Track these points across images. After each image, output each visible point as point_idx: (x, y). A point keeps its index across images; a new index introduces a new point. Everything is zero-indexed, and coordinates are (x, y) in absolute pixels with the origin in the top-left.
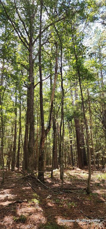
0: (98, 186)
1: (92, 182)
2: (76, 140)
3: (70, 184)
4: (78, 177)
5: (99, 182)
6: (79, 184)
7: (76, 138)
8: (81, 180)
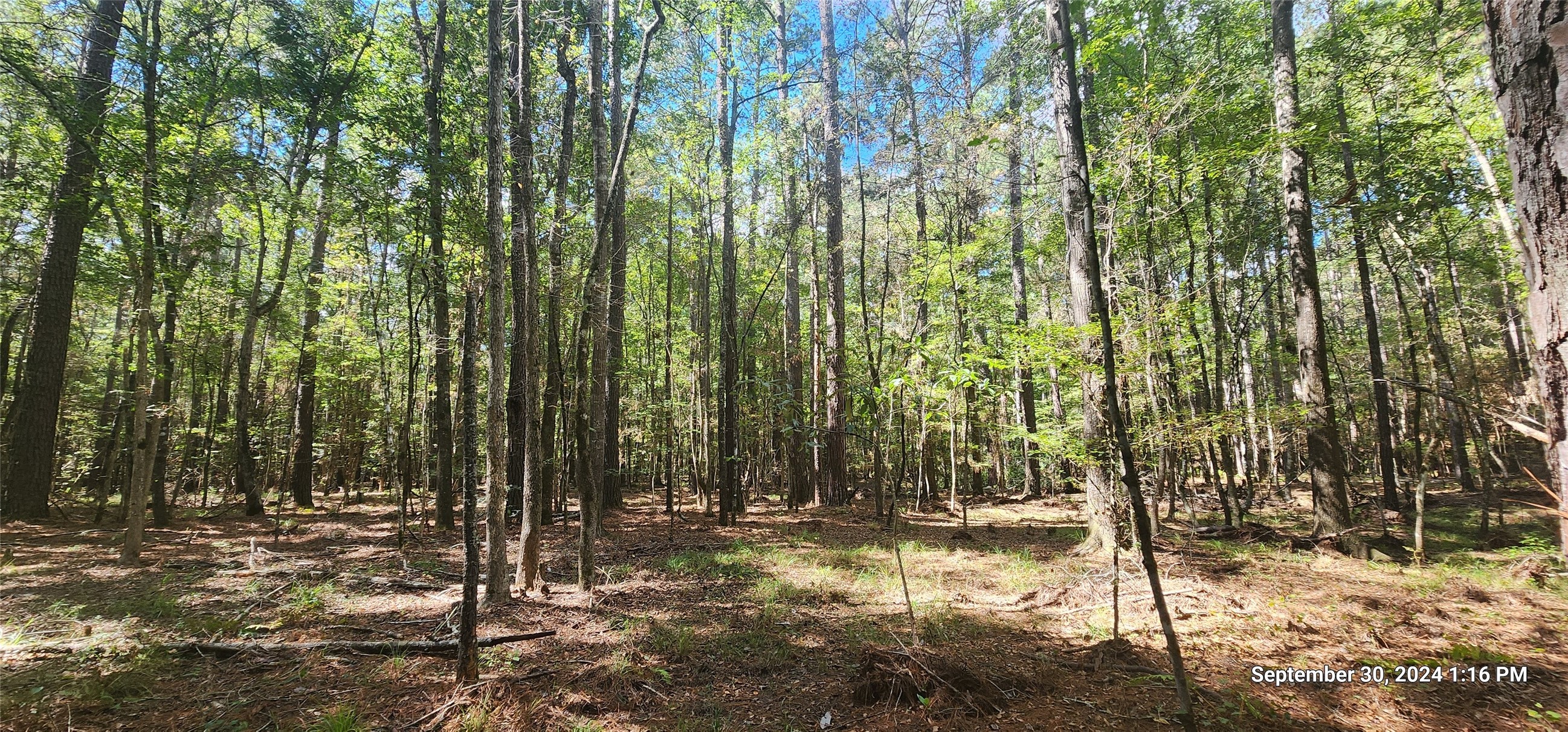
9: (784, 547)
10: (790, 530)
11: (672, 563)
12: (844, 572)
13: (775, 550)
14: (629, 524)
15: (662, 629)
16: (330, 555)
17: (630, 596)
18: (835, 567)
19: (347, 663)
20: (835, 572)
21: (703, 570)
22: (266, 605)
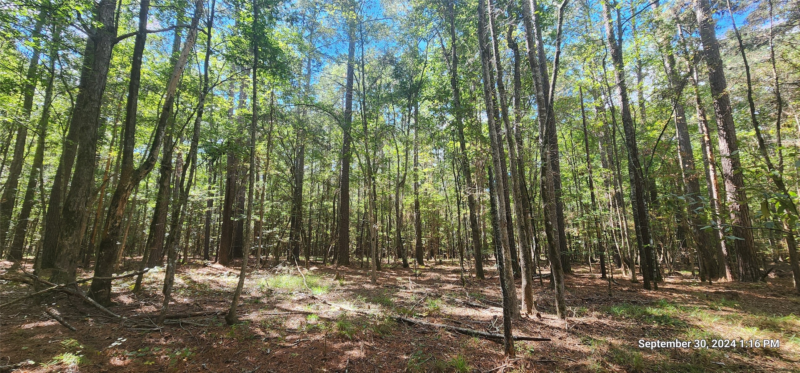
0: (256, 303)
1: (244, 297)
2: (224, 199)
3: (187, 304)
4: (212, 284)
5: (260, 295)
6: (211, 302)
7: (224, 197)
8: (219, 293)
9: (705, 309)
10: (708, 297)
11: (615, 309)
12: (772, 333)
13: (697, 310)
14: (579, 283)
15: (618, 350)
16: (436, 287)
17: (590, 326)
18: (761, 329)
19: (455, 336)
20: (762, 332)
21: (640, 317)
22: (420, 306)
